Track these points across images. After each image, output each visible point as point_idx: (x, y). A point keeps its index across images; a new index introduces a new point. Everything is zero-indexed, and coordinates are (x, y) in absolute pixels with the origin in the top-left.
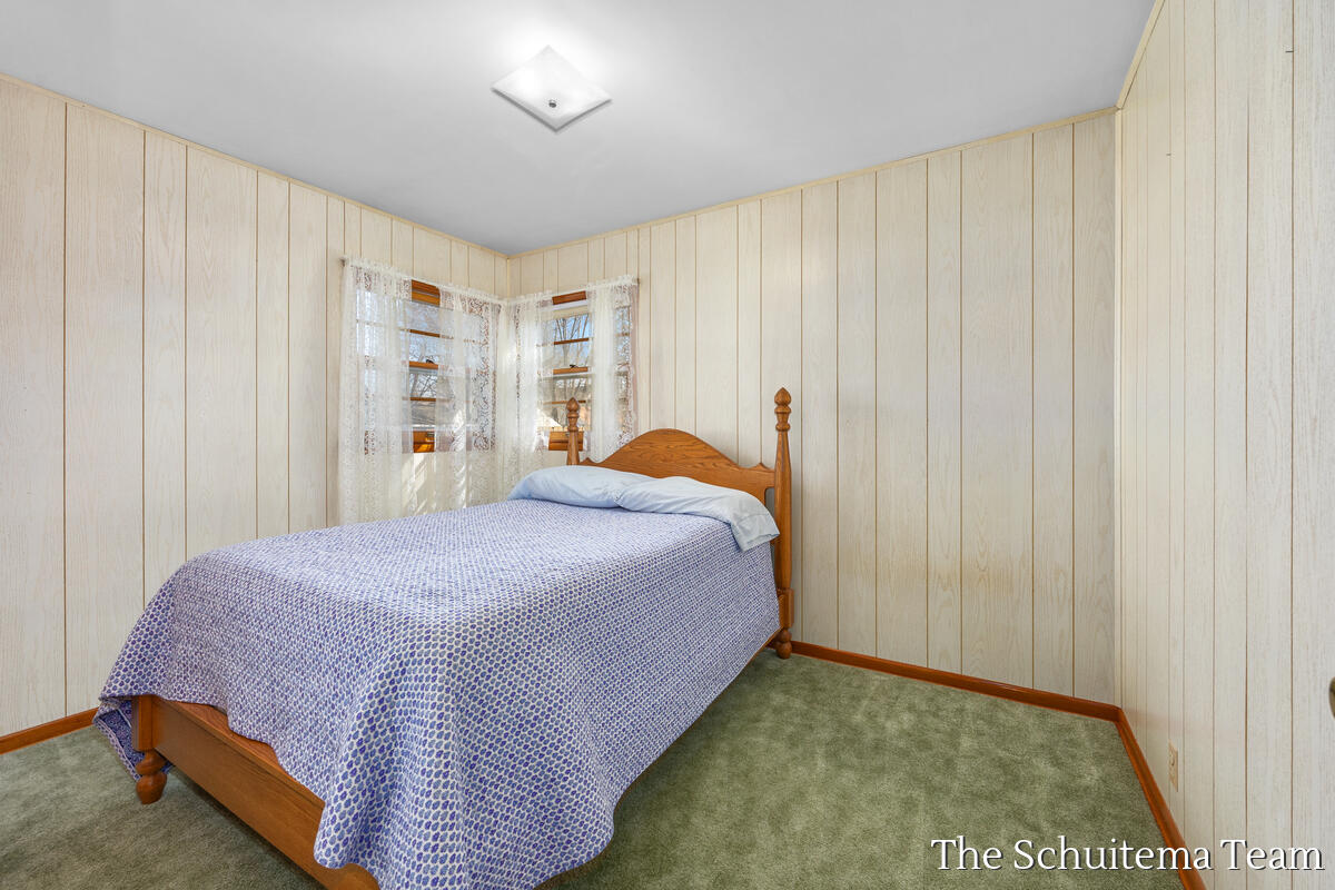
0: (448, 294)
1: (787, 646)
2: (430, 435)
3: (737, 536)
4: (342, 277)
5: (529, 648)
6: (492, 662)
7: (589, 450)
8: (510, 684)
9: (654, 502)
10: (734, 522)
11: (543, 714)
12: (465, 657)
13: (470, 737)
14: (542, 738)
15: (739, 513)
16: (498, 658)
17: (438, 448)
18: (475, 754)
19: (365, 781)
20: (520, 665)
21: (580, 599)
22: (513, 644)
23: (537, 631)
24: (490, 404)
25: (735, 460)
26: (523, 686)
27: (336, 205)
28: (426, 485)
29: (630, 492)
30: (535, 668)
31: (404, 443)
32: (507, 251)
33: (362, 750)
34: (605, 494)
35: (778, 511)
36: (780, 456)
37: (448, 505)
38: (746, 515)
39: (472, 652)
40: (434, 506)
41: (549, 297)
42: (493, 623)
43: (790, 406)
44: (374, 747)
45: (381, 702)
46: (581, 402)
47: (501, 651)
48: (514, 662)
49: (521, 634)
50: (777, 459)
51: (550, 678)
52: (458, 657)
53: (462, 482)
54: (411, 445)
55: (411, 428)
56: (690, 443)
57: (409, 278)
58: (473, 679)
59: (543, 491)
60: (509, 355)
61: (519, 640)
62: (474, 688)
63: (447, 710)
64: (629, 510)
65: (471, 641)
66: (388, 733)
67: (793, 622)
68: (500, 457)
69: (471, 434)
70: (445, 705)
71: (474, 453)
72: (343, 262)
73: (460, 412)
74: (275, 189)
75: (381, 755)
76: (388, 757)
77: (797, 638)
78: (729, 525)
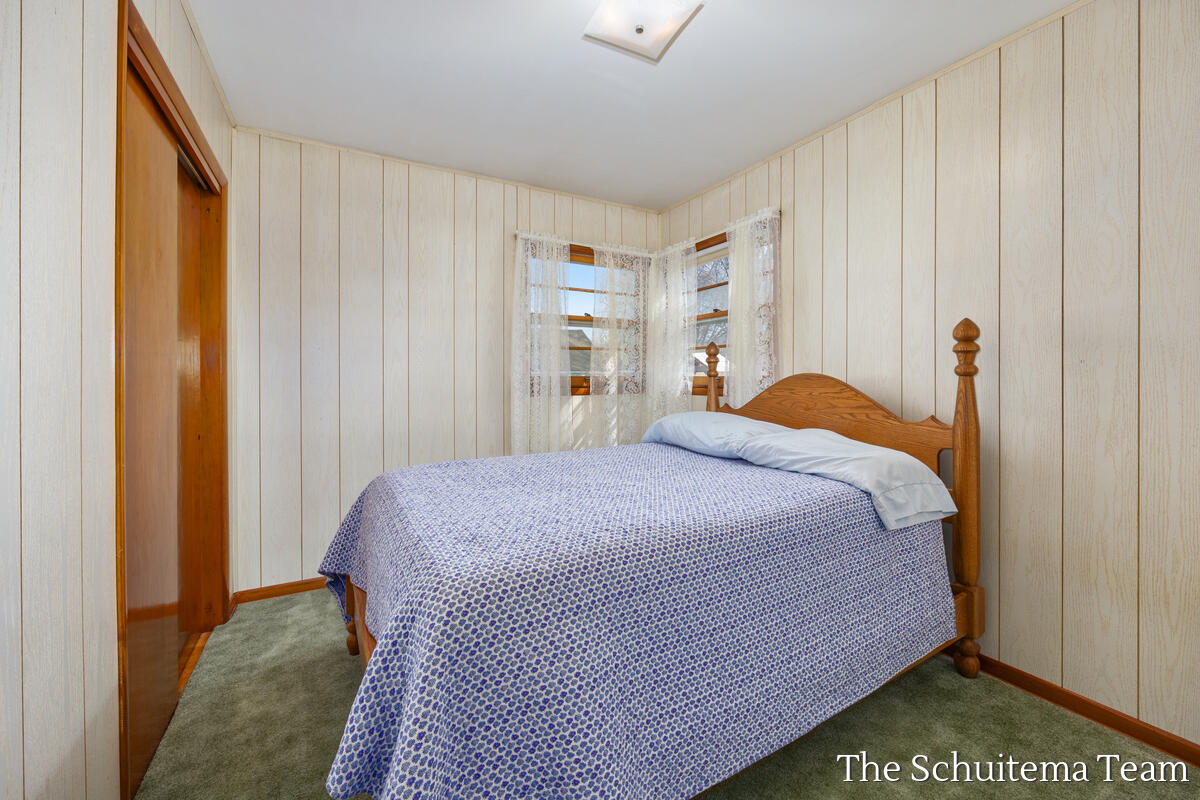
0: (602, 253)
1: (972, 663)
2: (586, 379)
3: (879, 510)
4: (515, 250)
5: (546, 618)
6: (497, 628)
7: (728, 396)
8: (518, 656)
9: (777, 457)
10: (876, 492)
11: (554, 698)
12: (466, 618)
13: (466, 705)
14: (551, 726)
15: (885, 482)
16: (506, 625)
17: (594, 391)
18: (471, 725)
19: (373, 720)
20: (532, 637)
21: (623, 569)
22: (527, 612)
23: (560, 600)
24: (641, 352)
25: (897, 413)
26: (533, 661)
27: (511, 189)
28: (583, 423)
29: (752, 444)
30: (552, 643)
31: (562, 387)
32: (658, 206)
33: (374, 688)
34: (726, 444)
35: (958, 481)
36: (961, 408)
37: (602, 441)
38: (898, 483)
39: (476, 613)
40: (590, 442)
41: (692, 244)
42: (506, 584)
43: (978, 342)
44: (385, 688)
45: (394, 644)
46: (721, 346)
47: (510, 617)
48: (526, 632)
49: (538, 601)
50: (957, 412)
51: (568, 657)
52: (458, 617)
53: (613, 423)
54: (569, 388)
55: (569, 374)
56: (838, 389)
57: (567, 243)
58: (473, 643)
59: (670, 437)
60: (658, 305)
61: (535, 609)
62: (473, 653)
63: (433, 674)
64: (752, 464)
65: (476, 602)
66: (399, 677)
67: (983, 630)
68: (649, 401)
69: (622, 379)
70: (433, 667)
71: (625, 397)
72: (516, 236)
73: (611, 359)
74: (467, 184)
75: (391, 698)
76: (398, 701)
77: (990, 652)
78: (869, 494)
